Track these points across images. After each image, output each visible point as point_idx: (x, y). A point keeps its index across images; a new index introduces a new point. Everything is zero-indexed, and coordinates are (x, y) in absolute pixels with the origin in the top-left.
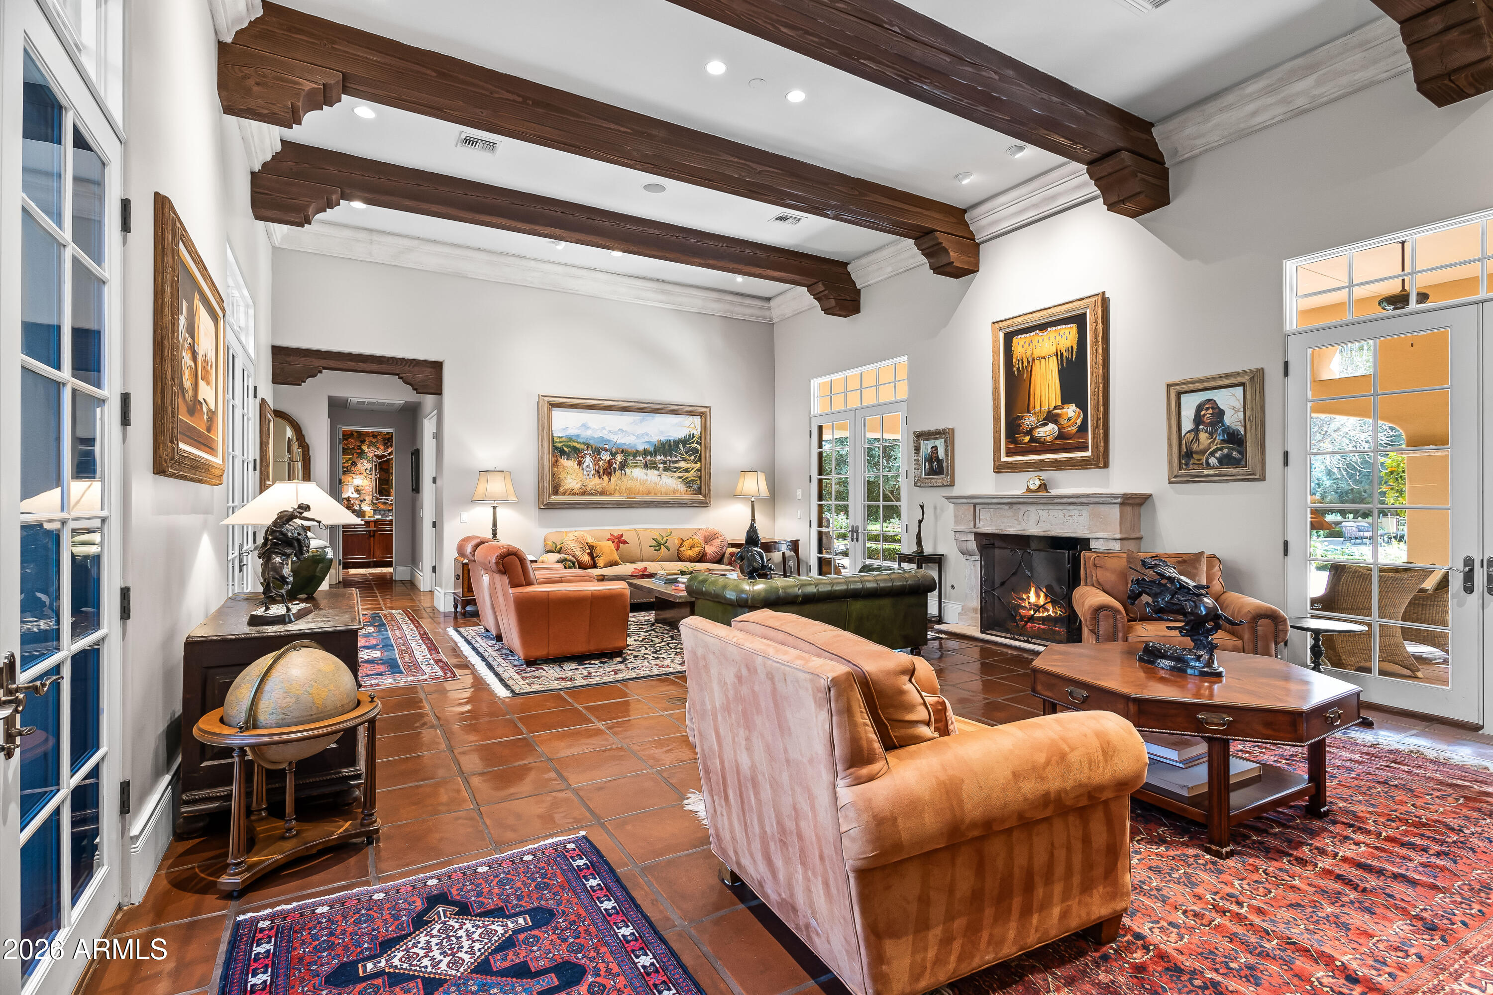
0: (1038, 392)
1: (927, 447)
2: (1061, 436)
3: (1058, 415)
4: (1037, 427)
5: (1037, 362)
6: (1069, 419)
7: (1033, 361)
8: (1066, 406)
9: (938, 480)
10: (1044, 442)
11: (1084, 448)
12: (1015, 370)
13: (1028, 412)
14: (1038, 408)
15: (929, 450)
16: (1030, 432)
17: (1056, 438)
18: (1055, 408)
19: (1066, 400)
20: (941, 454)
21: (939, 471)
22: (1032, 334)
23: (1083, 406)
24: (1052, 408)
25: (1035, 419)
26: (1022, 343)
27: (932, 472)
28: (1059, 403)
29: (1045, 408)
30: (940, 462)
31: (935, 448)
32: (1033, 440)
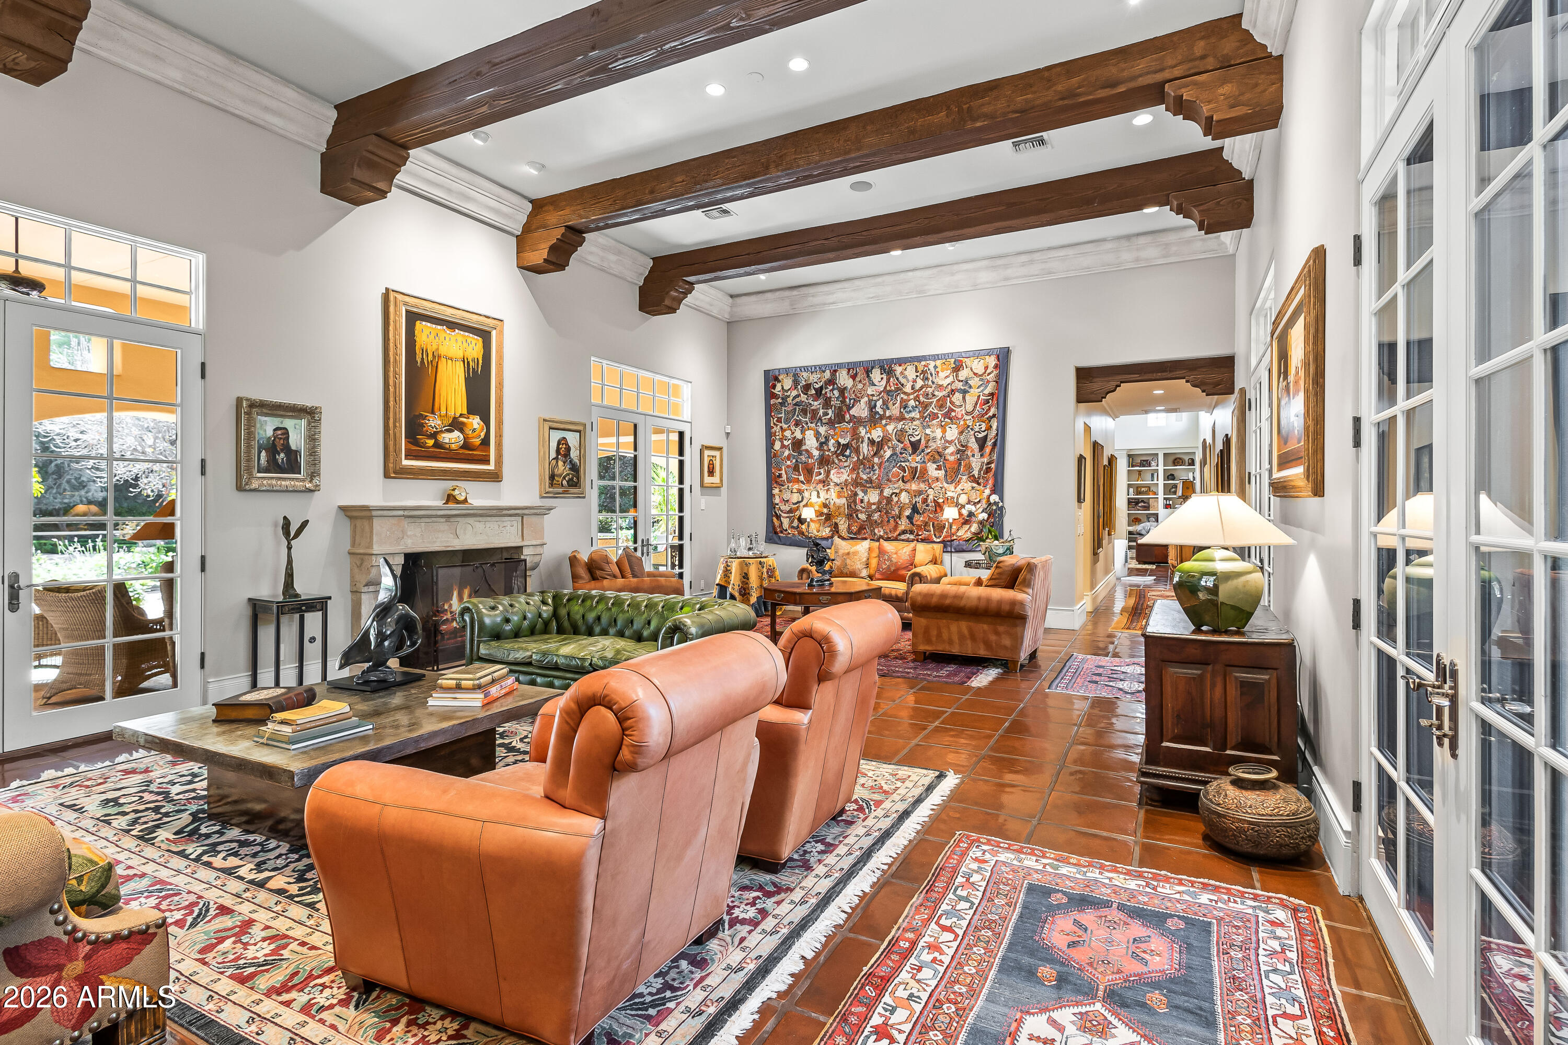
0: (443, 394)
1: (267, 427)
2: (466, 445)
3: (463, 424)
4: (441, 431)
5: (444, 360)
6: (474, 430)
7: (439, 357)
8: (471, 417)
9: (288, 481)
10: (449, 449)
11: (486, 461)
12: (419, 360)
13: (433, 412)
14: (443, 412)
15: (270, 433)
16: (434, 436)
17: (461, 447)
18: (461, 415)
19: (472, 410)
20: (297, 440)
21: (292, 466)
22: (439, 327)
23: (486, 420)
24: (458, 415)
25: (439, 422)
26: (426, 332)
27: (273, 466)
28: (465, 412)
29: (451, 413)
30: (292, 455)
31: (286, 432)
32: (437, 445)
